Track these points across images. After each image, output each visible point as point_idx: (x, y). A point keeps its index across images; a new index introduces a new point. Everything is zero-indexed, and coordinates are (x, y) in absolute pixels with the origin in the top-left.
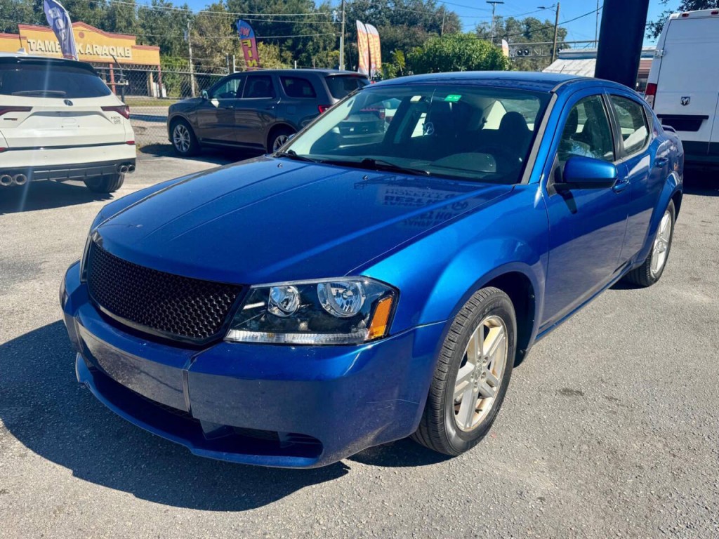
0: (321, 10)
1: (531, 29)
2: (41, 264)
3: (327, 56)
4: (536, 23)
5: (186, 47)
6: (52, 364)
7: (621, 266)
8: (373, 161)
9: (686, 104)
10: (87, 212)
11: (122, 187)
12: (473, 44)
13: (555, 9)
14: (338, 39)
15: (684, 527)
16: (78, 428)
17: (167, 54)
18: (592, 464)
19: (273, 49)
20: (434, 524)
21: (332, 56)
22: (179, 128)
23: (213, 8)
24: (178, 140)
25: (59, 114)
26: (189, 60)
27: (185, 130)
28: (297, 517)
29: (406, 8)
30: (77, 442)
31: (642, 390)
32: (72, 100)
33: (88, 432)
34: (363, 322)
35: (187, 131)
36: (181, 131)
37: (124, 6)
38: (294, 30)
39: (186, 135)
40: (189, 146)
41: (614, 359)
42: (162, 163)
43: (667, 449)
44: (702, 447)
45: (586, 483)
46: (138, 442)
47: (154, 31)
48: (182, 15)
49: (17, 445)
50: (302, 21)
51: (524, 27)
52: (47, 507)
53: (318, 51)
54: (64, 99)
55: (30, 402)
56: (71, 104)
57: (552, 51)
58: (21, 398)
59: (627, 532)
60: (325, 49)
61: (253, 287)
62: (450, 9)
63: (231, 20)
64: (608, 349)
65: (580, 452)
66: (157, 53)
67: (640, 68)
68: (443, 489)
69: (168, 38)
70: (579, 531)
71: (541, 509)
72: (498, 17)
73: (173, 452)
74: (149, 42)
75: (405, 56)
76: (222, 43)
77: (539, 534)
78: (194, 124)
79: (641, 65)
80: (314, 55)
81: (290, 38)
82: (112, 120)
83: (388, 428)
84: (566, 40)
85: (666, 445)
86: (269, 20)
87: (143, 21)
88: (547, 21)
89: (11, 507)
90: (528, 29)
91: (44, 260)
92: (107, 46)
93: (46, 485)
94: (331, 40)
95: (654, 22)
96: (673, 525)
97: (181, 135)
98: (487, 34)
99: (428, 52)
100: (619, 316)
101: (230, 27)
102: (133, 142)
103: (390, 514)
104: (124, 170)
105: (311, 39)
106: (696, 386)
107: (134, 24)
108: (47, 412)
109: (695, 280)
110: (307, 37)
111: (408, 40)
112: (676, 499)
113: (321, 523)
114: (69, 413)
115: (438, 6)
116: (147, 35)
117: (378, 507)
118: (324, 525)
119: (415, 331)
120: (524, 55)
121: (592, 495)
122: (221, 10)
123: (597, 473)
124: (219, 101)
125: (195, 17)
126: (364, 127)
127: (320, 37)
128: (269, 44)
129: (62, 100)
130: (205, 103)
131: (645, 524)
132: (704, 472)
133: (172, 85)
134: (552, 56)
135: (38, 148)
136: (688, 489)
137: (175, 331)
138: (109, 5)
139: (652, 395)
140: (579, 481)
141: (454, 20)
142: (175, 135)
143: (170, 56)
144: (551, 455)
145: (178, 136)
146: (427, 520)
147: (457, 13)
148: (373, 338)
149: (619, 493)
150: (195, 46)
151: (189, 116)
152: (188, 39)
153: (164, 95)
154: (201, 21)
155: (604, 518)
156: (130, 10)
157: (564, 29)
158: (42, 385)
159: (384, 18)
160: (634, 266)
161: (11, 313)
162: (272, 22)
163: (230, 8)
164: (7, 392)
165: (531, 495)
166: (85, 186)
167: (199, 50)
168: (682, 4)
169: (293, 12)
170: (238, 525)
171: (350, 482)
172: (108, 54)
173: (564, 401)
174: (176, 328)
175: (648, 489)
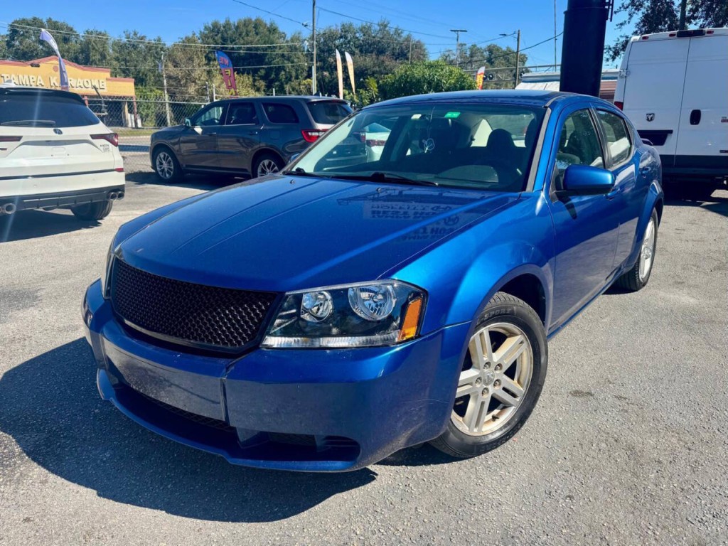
0: (292, 40)
1: (493, 56)
2: (37, 291)
3: (299, 84)
4: (498, 50)
5: (161, 79)
6: (62, 389)
7: (611, 273)
8: (382, 175)
9: (651, 119)
10: (78, 239)
11: (110, 214)
12: (442, 70)
13: (516, 35)
14: (310, 69)
15: (711, 517)
16: (98, 452)
17: (142, 85)
18: (613, 461)
19: (247, 79)
20: (469, 528)
21: (304, 84)
22: (162, 155)
23: (186, 41)
24: (161, 167)
25: (48, 143)
26: (163, 90)
27: (168, 157)
28: (333, 528)
29: (374, 37)
30: (98, 466)
31: (648, 388)
32: (62, 129)
33: (108, 455)
34: (395, 324)
35: (170, 158)
36: (164, 159)
37: (98, 39)
38: (267, 60)
39: (169, 162)
40: (172, 173)
41: (618, 361)
42: (147, 190)
43: (681, 443)
44: (714, 440)
45: (611, 480)
46: (161, 463)
47: (128, 64)
48: (156, 48)
49: (37, 471)
50: (274, 51)
51: (486, 54)
52: (76, 532)
53: (290, 80)
54: (53, 129)
55: (44, 429)
56: (60, 133)
57: (515, 75)
58: (34, 424)
59: (658, 525)
60: (297, 78)
61: (287, 293)
62: (416, 38)
63: (205, 52)
64: (609, 351)
65: (600, 450)
66: (132, 84)
67: (601, 89)
68: (473, 494)
69: (142, 71)
70: (612, 527)
71: (572, 507)
72: (462, 45)
73: (198, 470)
74: (123, 75)
75: (378, 82)
76: (195, 75)
77: (574, 532)
78: (178, 151)
79: (601, 86)
80: (287, 83)
81: (263, 68)
82: (102, 148)
83: (420, 428)
84: (527, 65)
85: (680, 440)
86: (242, 51)
87: (117, 55)
88: (508, 48)
89: (37, 534)
90: (490, 56)
91: (39, 288)
92: (82, 78)
93: (71, 510)
94: (303, 69)
95: (611, 47)
96: (701, 516)
97: (164, 162)
98: (452, 61)
99: (399, 78)
100: (614, 320)
101: (204, 59)
102: (122, 169)
103: (426, 520)
104: (113, 197)
105: (283, 68)
106: (699, 382)
107: (108, 58)
108: (64, 437)
109: (679, 284)
110: (279, 67)
111: (377, 69)
112: (698, 490)
113: (358, 532)
114: (86, 437)
115: (404, 35)
116: (122, 67)
117: (412, 515)
118: (362, 535)
119: (443, 332)
120: (488, 79)
121: (618, 491)
122: (194, 41)
123: (619, 470)
124: (202, 128)
125: (168, 49)
126: (346, 150)
127: (292, 66)
128: (243, 74)
129: (52, 129)
130: (189, 131)
131: (674, 516)
132: (720, 464)
133: (147, 116)
134: (515, 80)
135: (26, 177)
136: (708, 480)
137: (210, 341)
138: (82, 39)
139: (659, 392)
140: (604, 478)
141: (420, 48)
142: (158, 163)
143: (145, 86)
144: (571, 454)
145: (161, 164)
146: (463, 525)
147: (423, 41)
148: (405, 339)
149: (644, 488)
150: (169, 77)
151: (172, 143)
152: (162, 70)
153: (140, 125)
154: (175, 53)
155: (633, 513)
156: (104, 43)
157: (525, 55)
158: (55, 410)
159: (353, 49)
160: (625, 270)
161: (13, 341)
162: (246, 53)
163: (203, 40)
164: (19, 419)
165: (560, 494)
166: (72, 214)
167: (174, 81)
168: (635, 29)
169: (265, 43)
170: (275, 540)
171: (381, 492)
172: (82, 86)
173: (577, 403)
174: (210, 338)
175: (671, 482)
